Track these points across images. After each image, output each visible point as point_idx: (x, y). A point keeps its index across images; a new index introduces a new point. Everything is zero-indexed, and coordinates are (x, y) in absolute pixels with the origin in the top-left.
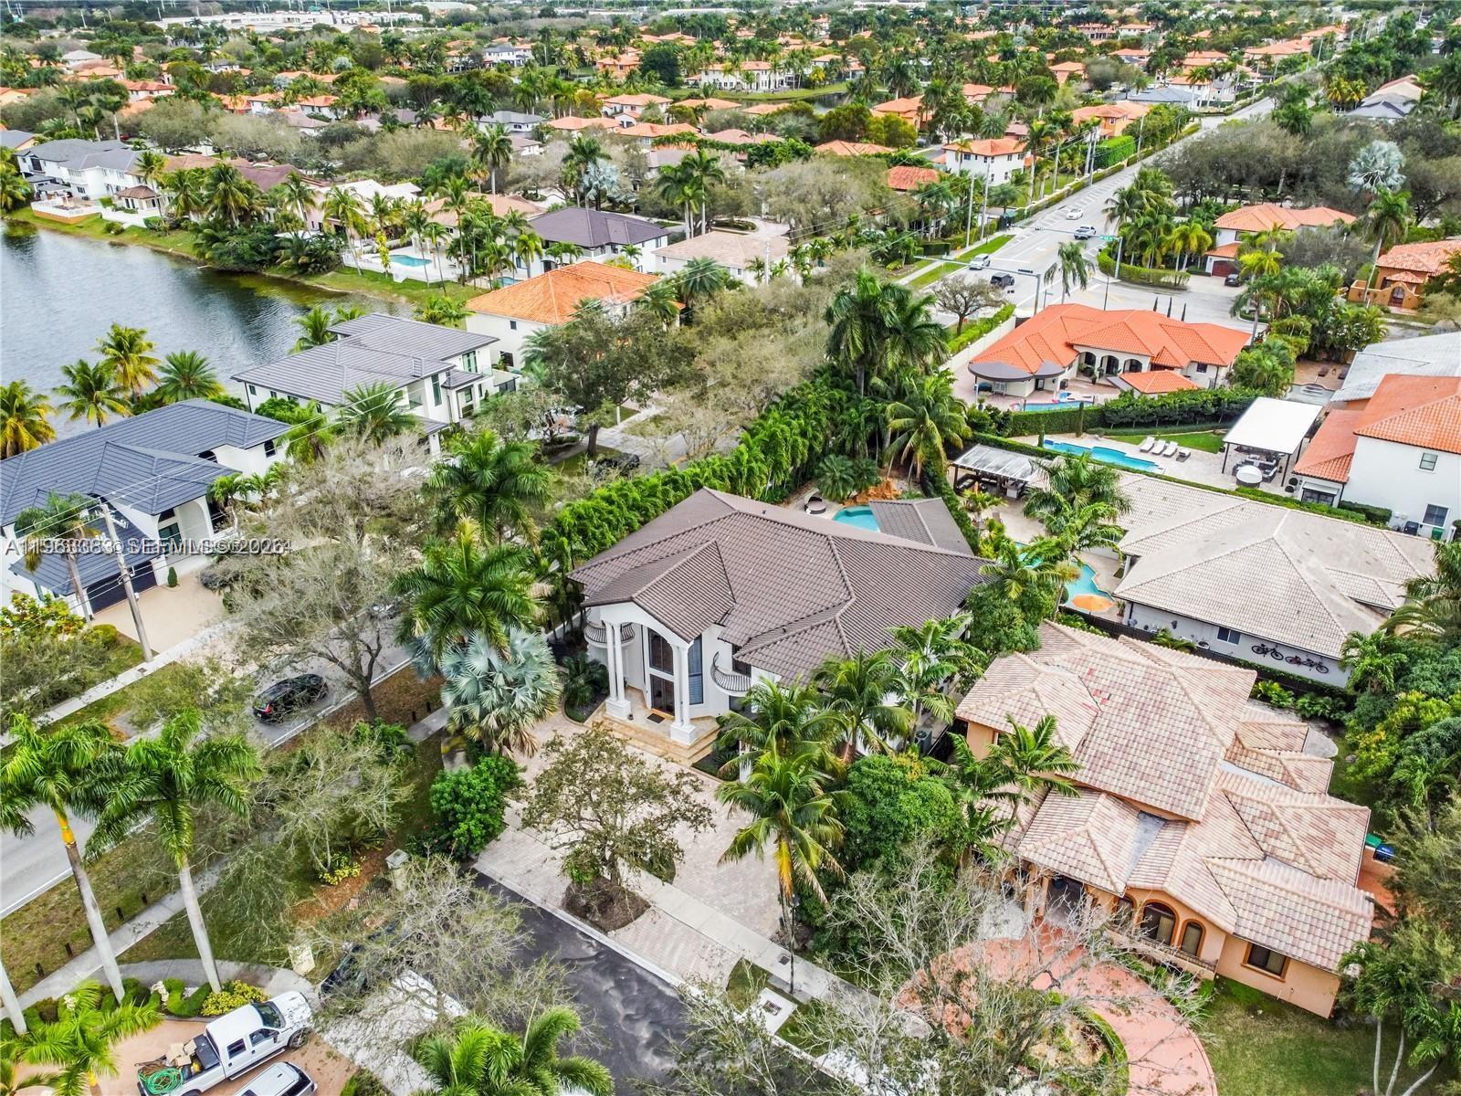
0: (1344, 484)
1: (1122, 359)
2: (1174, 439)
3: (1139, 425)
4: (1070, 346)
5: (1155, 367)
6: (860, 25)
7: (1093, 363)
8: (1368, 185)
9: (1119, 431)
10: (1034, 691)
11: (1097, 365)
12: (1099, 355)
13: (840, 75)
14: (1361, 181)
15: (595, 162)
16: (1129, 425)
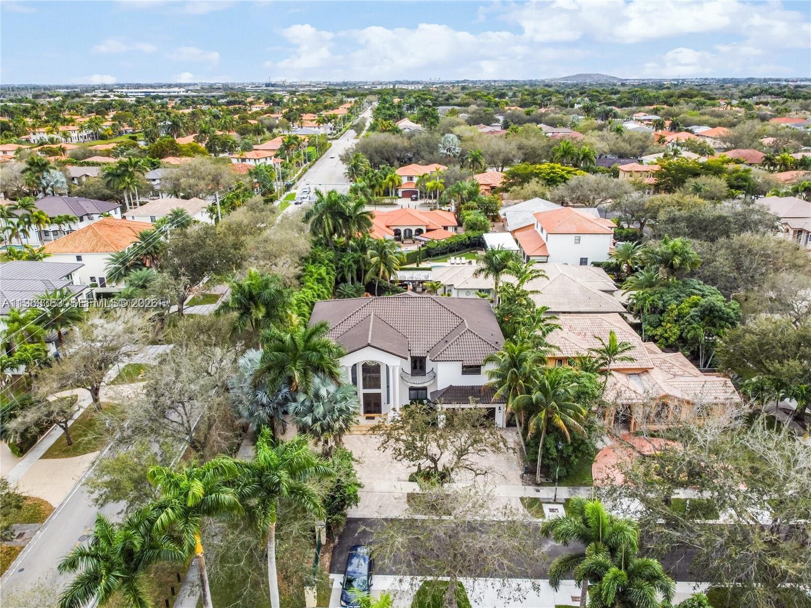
0: (548, 256)
1: (414, 229)
2: (463, 256)
3: (442, 254)
4: (388, 227)
5: (428, 231)
6: (109, 108)
7: (400, 234)
8: (449, 153)
9: (436, 258)
10: (563, 338)
11: (402, 234)
12: (402, 230)
13: (120, 133)
14: (445, 151)
15: (48, 171)
16: (437, 255)
